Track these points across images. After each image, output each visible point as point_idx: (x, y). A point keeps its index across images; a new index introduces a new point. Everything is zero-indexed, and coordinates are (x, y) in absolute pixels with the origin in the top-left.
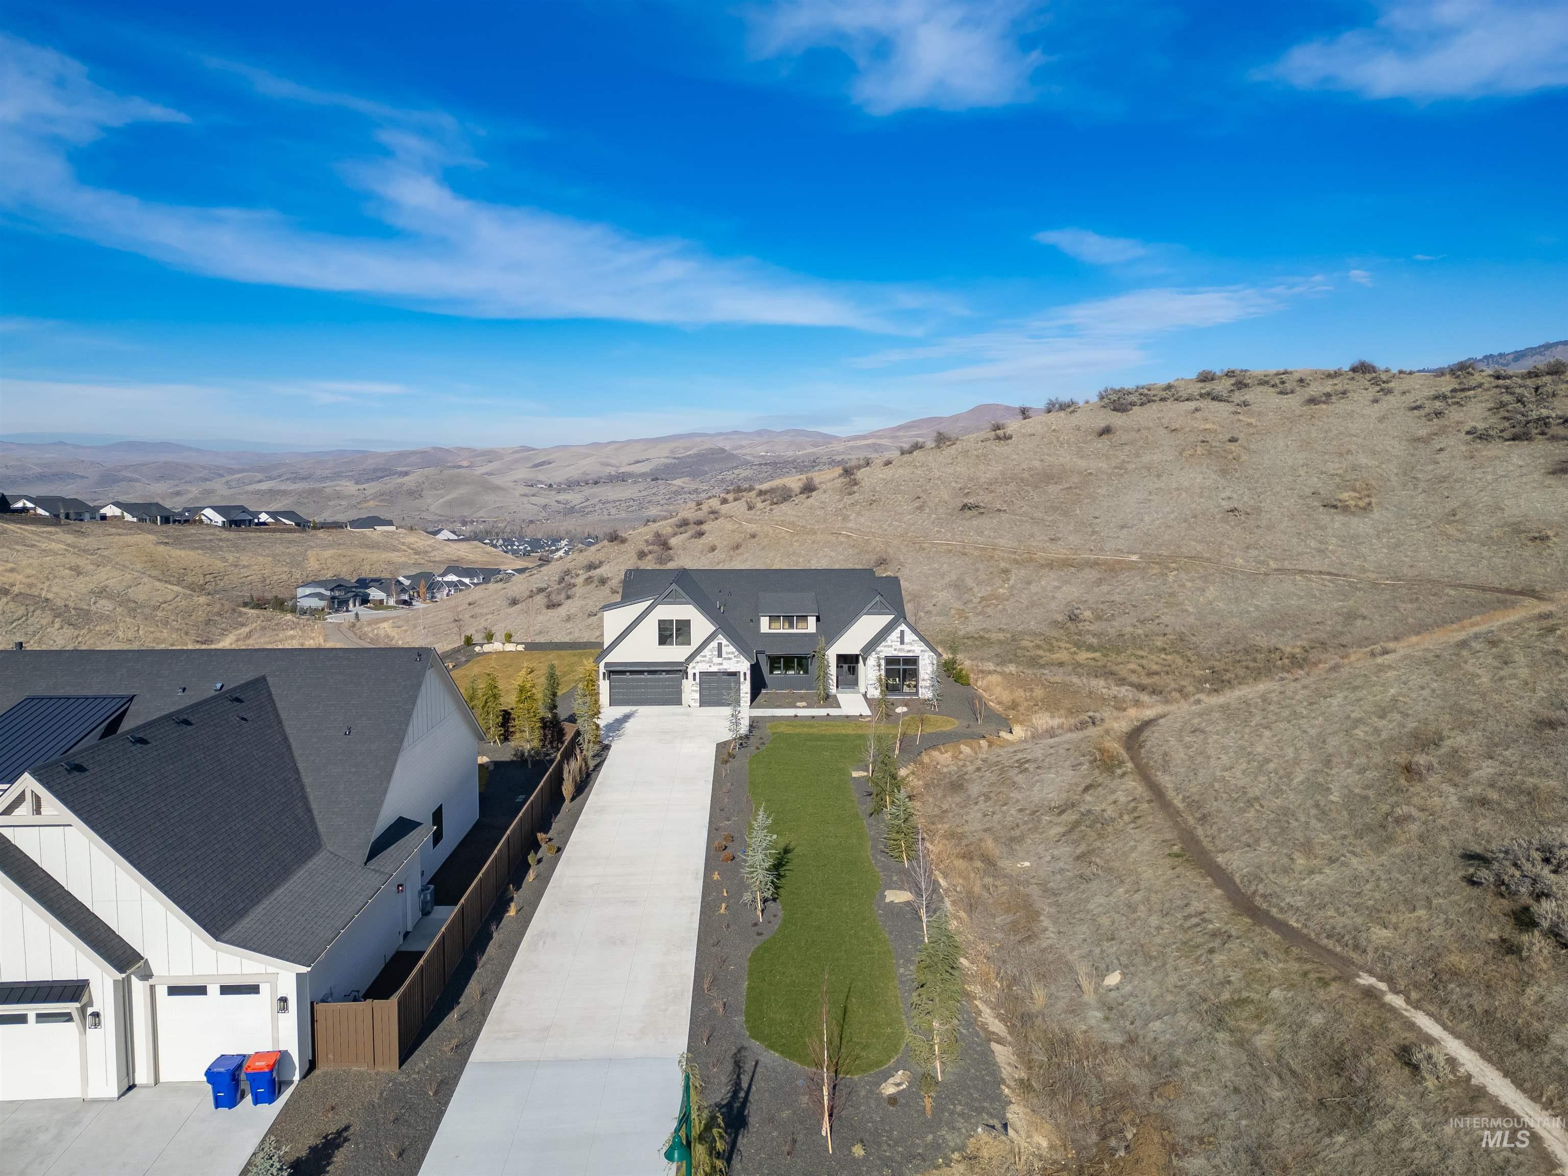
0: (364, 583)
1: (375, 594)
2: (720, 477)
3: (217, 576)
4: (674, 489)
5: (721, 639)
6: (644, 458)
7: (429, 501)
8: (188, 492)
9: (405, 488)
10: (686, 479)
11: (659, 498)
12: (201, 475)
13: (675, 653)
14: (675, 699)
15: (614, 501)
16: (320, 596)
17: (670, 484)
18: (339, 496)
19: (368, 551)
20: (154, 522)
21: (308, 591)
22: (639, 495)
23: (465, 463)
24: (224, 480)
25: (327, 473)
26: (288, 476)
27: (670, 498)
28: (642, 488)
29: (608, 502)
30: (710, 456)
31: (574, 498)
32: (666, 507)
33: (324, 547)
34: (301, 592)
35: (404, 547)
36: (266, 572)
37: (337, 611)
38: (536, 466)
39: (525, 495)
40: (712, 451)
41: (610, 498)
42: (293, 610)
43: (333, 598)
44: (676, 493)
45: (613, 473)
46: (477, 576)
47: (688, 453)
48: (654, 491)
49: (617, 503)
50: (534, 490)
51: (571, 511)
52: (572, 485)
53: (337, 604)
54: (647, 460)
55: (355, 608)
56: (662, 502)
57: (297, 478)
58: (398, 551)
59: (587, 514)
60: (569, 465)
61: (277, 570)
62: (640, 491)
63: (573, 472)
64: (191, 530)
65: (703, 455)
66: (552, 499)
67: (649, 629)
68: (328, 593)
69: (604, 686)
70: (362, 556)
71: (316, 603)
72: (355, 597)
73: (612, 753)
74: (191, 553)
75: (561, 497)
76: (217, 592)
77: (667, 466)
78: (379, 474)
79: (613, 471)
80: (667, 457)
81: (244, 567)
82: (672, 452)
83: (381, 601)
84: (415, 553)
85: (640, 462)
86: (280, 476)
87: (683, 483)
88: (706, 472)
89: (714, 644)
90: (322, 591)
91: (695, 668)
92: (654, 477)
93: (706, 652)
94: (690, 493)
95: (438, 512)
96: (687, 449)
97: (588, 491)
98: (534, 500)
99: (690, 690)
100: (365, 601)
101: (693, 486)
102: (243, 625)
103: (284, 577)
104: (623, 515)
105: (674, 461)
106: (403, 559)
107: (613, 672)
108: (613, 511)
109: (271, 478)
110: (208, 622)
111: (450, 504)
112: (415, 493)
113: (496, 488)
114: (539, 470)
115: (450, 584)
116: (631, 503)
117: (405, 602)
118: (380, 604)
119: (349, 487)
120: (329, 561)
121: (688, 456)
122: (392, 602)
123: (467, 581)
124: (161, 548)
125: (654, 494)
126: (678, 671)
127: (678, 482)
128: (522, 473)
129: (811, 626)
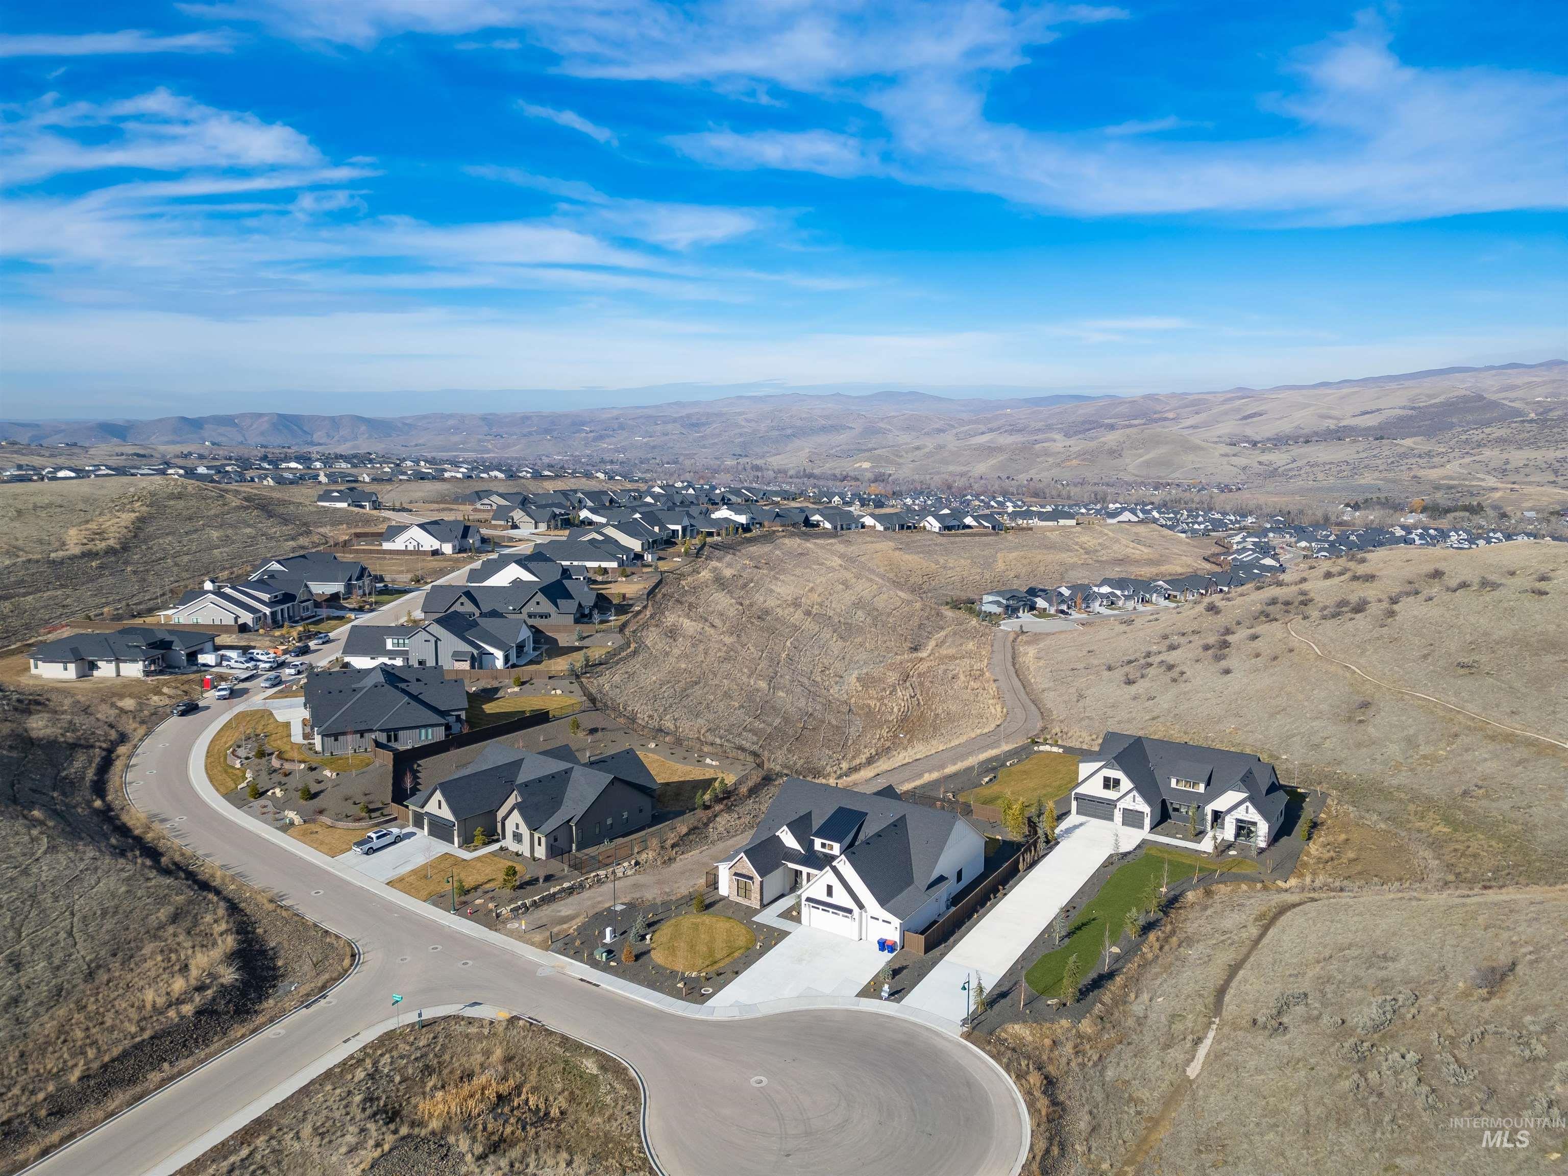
0: (1033, 592)
1: (1041, 603)
2: (1464, 437)
3: (930, 576)
4: (1402, 450)
5: (1135, 793)
6: (1374, 408)
7: (1128, 461)
8: (925, 446)
9: (1106, 447)
10: (1418, 439)
11: (1379, 462)
12: (937, 426)
13: (1111, 795)
14: (1110, 818)
15: (1324, 464)
16: (998, 603)
17: (1397, 445)
18: (1047, 453)
19: (1045, 552)
20: (894, 530)
21: (991, 598)
22: (1356, 456)
23: (1171, 415)
24: (954, 431)
25: (1040, 425)
26: (1007, 428)
27: (1392, 462)
28: (1361, 449)
29: (1316, 465)
30: (1462, 405)
31: (1279, 458)
32: (1385, 474)
33: (1011, 550)
34: (987, 598)
35: (1077, 547)
36: (965, 573)
37: (1010, 617)
38: (1245, 418)
39: (1226, 455)
40: (1465, 399)
41: (1320, 460)
42: (978, 614)
43: (1007, 607)
44: (1403, 456)
45: (1332, 427)
46: (1128, 588)
47: (1433, 401)
48: (1375, 452)
49: (1327, 467)
50: (1236, 449)
51: (1273, 473)
52: (1279, 442)
53: (1011, 611)
54: (1378, 410)
55: (1025, 617)
56: (1381, 468)
57: (1014, 429)
58: (1071, 551)
59: (1291, 478)
60: (1281, 418)
61: (973, 571)
62: (1358, 452)
63: (1285, 427)
64: (917, 536)
65: (1452, 404)
66: (1252, 459)
67: (1099, 780)
68: (1004, 602)
69: (1074, 804)
70: (1040, 557)
71: (995, 609)
72: (1025, 605)
73: (1058, 847)
74: (916, 557)
75: (1265, 458)
76: (930, 591)
77: (1401, 419)
78: (1087, 426)
79: (1331, 424)
80: (1404, 408)
81: (950, 568)
82: (1412, 400)
83: (1045, 609)
84: (1086, 553)
85: (1368, 413)
86: (999, 428)
87: (1415, 443)
88: (1452, 426)
89: (1131, 795)
90: (1001, 599)
91: (1121, 805)
92: (1380, 434)
93: (1127, 798)
94: (1420, 456)
95: (1136, 472)
96: (1430, 397)
97: (1296, 451)
98: (1235, 461)
99: (1118, 816)
100: (1032, 608)
101: (1427, 448)
102: (942, 628)
103: (978, 577)
104: (1332, 480)
105: (1414, 413)
106: (1075, 559)
107: (1078, 798)
108: (1321, 476)
109: (991, 430)
110: (920, 626)
111: (1148, 464)
112: (1115, 453)
113: (1196, 448)
114: (1247, 424)
115: (1102, 596)
116: (1344, 467)
117: (1062, 612)
118: (1043, 613)
119: (1059, 443)
120: (1014, 562)
121: (1431, 406)
122: (1052, 611)
123: (1118, 593)
124: (897, 553)
125: (1374, 456)
126: (1112, 804)
127: (1408, 442)
128: (1227, 428)
129: (1201, 788)
